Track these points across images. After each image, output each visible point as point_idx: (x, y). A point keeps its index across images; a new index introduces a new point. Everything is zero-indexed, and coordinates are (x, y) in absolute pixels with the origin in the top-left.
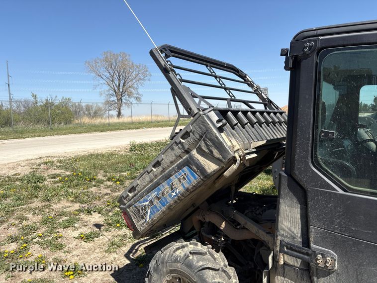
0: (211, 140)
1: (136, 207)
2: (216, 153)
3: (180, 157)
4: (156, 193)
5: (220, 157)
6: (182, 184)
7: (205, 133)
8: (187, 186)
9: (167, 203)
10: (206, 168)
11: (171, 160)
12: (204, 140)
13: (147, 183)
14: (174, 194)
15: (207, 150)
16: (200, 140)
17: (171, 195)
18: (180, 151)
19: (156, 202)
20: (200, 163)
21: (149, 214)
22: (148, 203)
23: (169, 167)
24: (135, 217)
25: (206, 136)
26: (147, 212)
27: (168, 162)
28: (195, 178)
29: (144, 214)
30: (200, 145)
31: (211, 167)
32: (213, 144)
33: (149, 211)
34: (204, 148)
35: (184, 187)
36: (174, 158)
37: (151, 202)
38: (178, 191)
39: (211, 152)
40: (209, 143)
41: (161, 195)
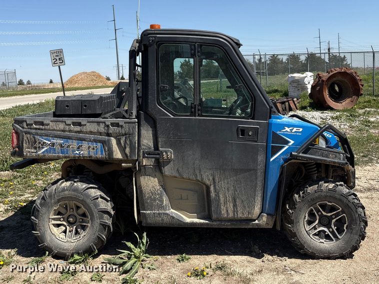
0: (130, 141)
1: (34, 138)
2: (128, 150)
3: (101, 134)
4: (62, 142)
5: (129, 154)
6: (89, 151)
7: (130, 134)
8: (92, 154)
9: (67, 154)
10: (114, 154)
11: (92, 130)
12: (126, 138)
13: (58, 129)
14: (78, 152)
15: (123, 145)
16: (123, 135)
17: (74, 151)
18: (104, 130)
19: (57, 148)
20: (112, 148)
21: (43, 150)
22: (49, 143)
23: (86, 133)
24: (28, 144)
25: (129, 137)
26: (43, 148)
27: (88, 130)
28: (102, 154)
29: (39, 147)
30: (121, 138)
31: (118, 155)
32: (131, 144)
33: (46, 148)
34: (122, 142)
35: (89, 154)
36: (95, 131)
37: (53, 144)
38: (82, 152)
39: (125, 148)
40: (128, 142)
41: (66, 146)
